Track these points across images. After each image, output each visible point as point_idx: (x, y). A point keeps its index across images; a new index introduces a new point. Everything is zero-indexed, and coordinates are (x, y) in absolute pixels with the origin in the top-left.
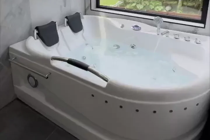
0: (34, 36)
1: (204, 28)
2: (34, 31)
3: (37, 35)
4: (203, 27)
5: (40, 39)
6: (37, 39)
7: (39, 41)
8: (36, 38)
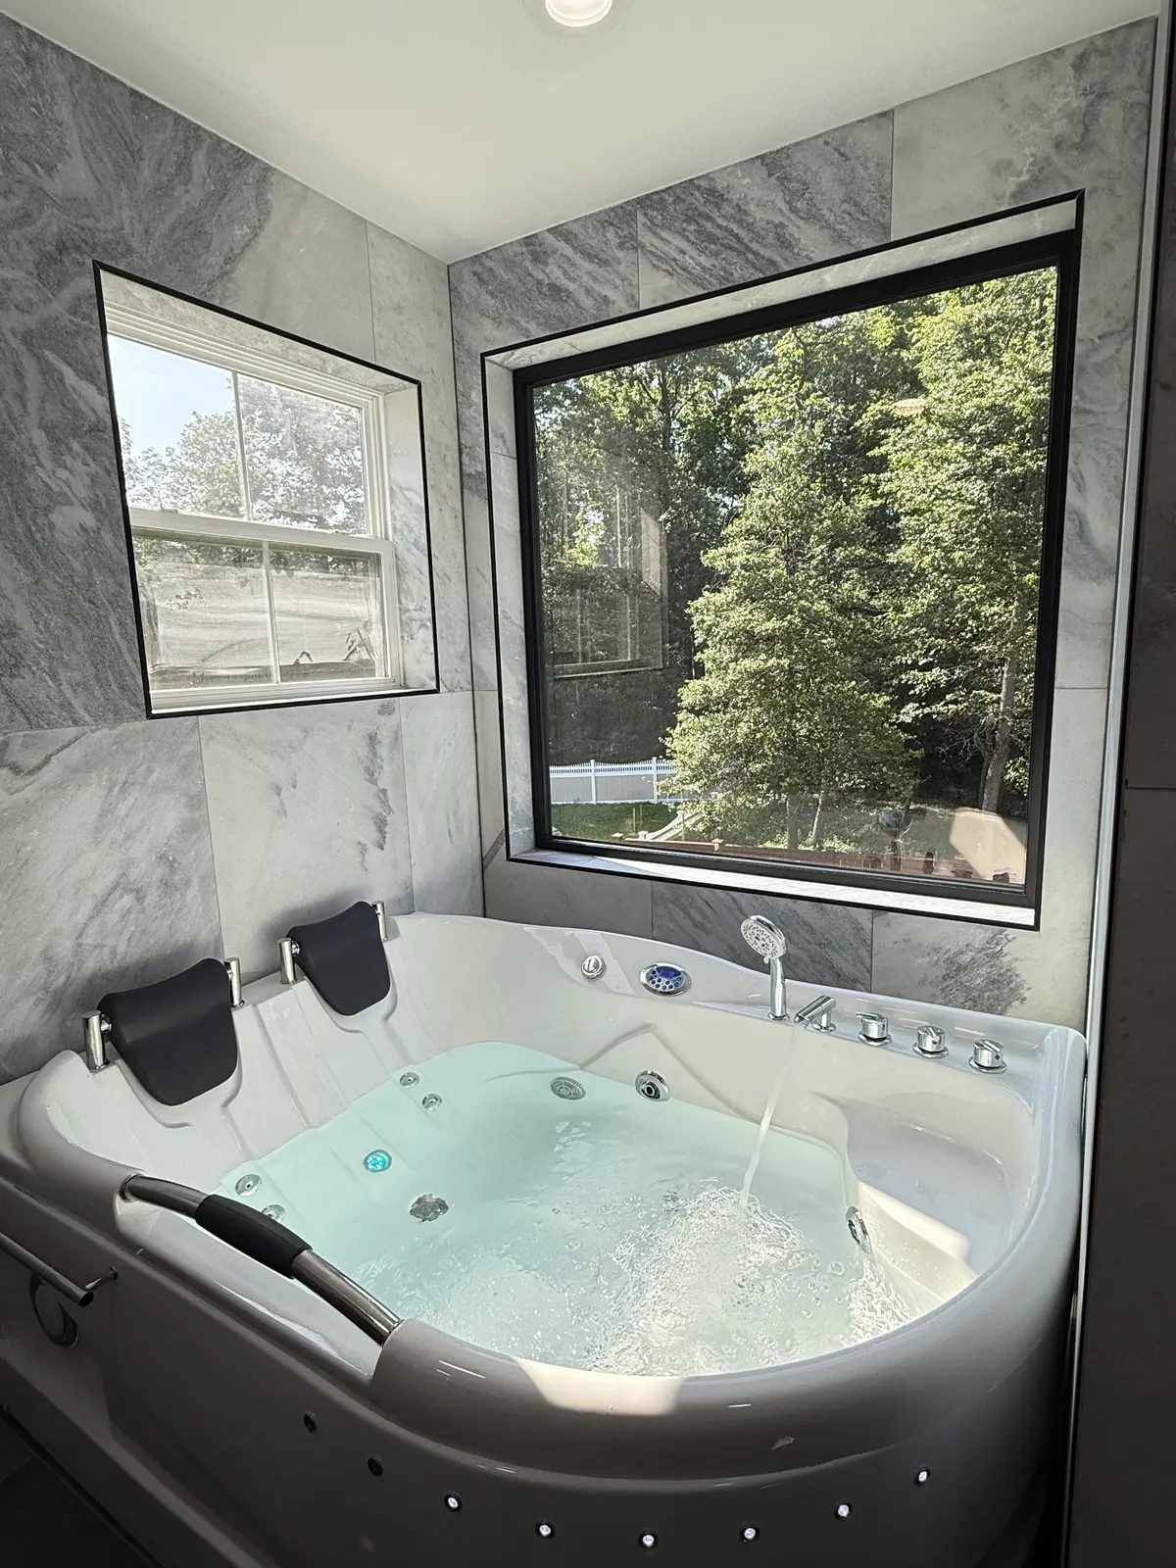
0: (84, 1050)
1: (1036, 927)
2: (87, 1022)
3: (108, 1044)
4: (1031, 922)
5: (120, 1062)
6: (107, 1063)
7: (117, 1079)
8: (99, 1061)
